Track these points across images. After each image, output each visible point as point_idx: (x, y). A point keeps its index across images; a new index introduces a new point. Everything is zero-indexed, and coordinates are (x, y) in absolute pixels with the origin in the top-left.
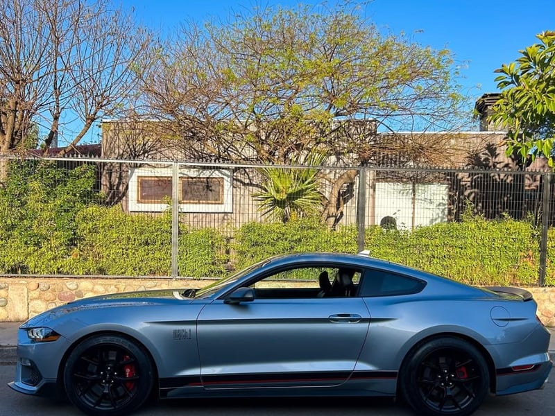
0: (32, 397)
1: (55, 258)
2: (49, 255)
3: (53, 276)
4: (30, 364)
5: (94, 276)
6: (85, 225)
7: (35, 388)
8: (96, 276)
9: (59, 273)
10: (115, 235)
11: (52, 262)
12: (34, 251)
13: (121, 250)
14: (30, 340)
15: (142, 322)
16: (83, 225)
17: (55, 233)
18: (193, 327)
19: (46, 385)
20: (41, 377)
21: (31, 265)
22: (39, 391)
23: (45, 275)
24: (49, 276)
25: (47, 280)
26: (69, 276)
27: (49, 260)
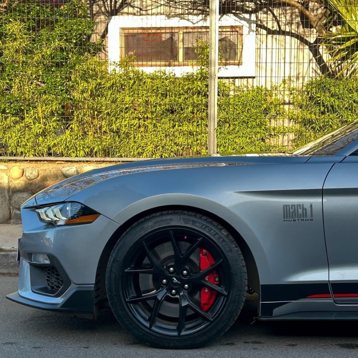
0: (53, 313)
1: (44, 134)
2: (37, 128)
3: (42, 158)
4: (47, 262)
5: (98, 159)
6: (86, 84)
7: (59, 300)
8: (102, 159)
9: (50, 154)
10: (127, 99)
11: (41, 139)
12: (16, 123)
13: (136, 121)
14: (44, 224)
15: (232, 192)
16: (83, 85)
17: (44, 97)
18: (316, 201)
19: (78, 295)
20: (68, 282)
21: (12, 143)
22: (65, 304)
23: (32, 158)
24: (36, 158)
25: (33, 164)
26: (64, 158)
27: (37, 136)
